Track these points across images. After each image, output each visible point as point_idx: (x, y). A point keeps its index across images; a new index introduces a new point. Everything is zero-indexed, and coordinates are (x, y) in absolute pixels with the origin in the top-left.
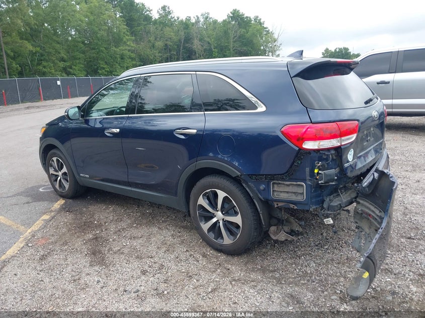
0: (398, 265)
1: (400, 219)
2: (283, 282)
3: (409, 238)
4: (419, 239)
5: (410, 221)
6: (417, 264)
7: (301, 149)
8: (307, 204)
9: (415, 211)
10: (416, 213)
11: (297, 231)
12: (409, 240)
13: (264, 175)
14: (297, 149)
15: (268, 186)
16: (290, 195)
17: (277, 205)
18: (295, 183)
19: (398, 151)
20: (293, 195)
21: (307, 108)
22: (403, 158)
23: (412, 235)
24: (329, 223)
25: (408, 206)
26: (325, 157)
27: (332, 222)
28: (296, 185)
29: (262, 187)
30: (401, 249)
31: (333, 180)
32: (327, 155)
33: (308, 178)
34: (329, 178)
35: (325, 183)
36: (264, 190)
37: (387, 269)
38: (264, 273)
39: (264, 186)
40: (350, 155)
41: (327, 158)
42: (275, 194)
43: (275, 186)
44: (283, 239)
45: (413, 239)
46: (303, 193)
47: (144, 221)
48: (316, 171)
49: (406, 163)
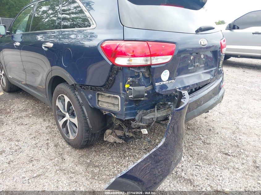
0: (201, 178)
1: (227, 137)
2: (96, 178)
3: (226, 154)
4: (234, 156)
5: (235, 139)
6: (219, 180)
7: (114, 65)
8: (122, 115)
9: (244, 131)
10: (244, 133)
11: (128, 135)
12: (224, 156)
13: (89, 86)
14: (111, 64)
15: (94, 96)
16: (110, 105)
17: (105, 112)
18: (112, 95)
19: (256, 84)
20: (112, 105)
21: (123, 26)
22: (257, 90)
23: (230, 152)
24: (145, 133)
25: (240, 127)
26: (136, 74)
27: (147, 132)
28: (114, 97)
29: (90, 96)
30: (212, 163)
31: (143, 96)
32: (138, 73)
33: (122, 92)
34: (138, 94)
35: (135, 97)
36: (91, 99)
37: (190, 180)
38: (88, 167)
39: (91, 95)
40: (165, 75)
41: (138, 75)
42: (100, 103)
43: (100, 96)
44: (112, 141)
45: (229, 155)
46: (118, 105)
47: (40, 113)
48: (127, 86)
49: (257, 93)
